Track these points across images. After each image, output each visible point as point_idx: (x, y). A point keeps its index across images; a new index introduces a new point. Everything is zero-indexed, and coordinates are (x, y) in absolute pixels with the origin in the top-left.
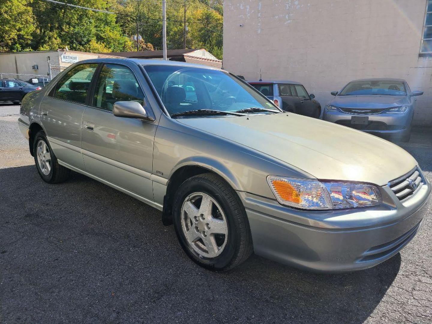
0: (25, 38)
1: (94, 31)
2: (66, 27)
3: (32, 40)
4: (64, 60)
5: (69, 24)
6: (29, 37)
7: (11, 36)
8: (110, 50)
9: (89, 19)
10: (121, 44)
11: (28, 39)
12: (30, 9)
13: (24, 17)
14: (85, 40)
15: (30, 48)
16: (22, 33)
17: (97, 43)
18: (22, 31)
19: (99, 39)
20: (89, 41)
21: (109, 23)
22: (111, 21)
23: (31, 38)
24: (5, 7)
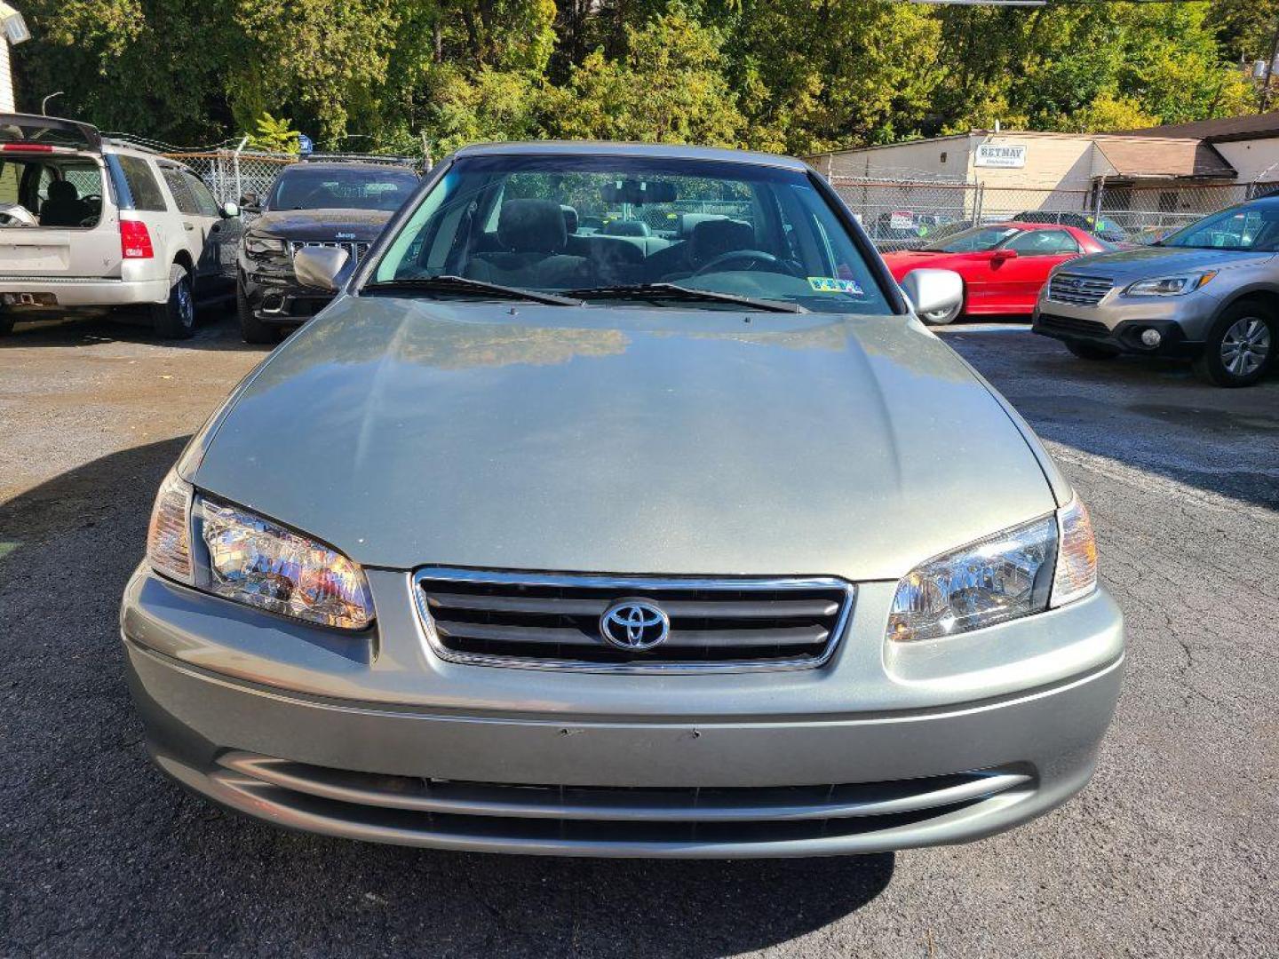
0: (912, 107)
1: (1116, 60)
2: (1032, 60)
3: (928, 111)
4: (982, 161)
5: (1043, 52)
6: (920, 104)
7: (878, 105)
8: (1156, 120)
9: (1112, 26)
10: (1205, 95)
11: (919, 107)
12: (936, 25)
13: (917, 49)
14: (1081, 93)
15: (919, 133)
16: (908, 92)
17: (1115, 99)
18: (909, 89)
19: (1129, 84)
20: (1091, 96)
21: (1179, 29)
22: (1187, 25)
23: (928, 105)
24: (875, 29)
